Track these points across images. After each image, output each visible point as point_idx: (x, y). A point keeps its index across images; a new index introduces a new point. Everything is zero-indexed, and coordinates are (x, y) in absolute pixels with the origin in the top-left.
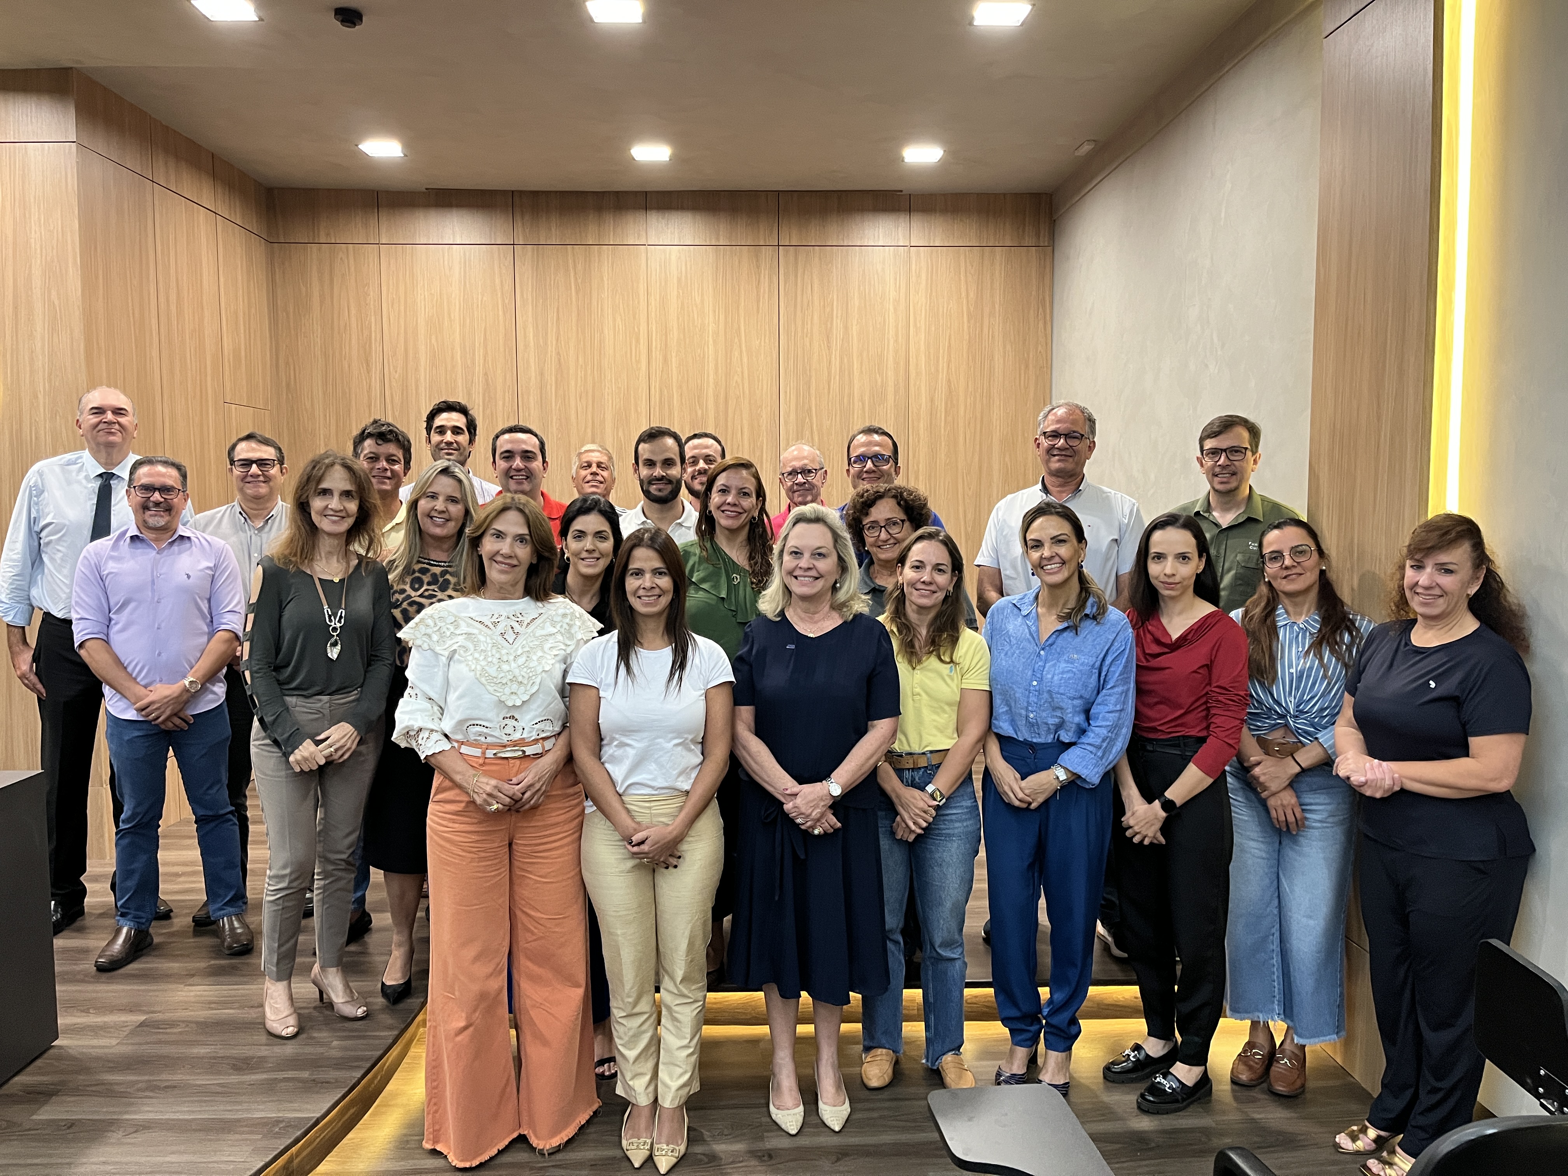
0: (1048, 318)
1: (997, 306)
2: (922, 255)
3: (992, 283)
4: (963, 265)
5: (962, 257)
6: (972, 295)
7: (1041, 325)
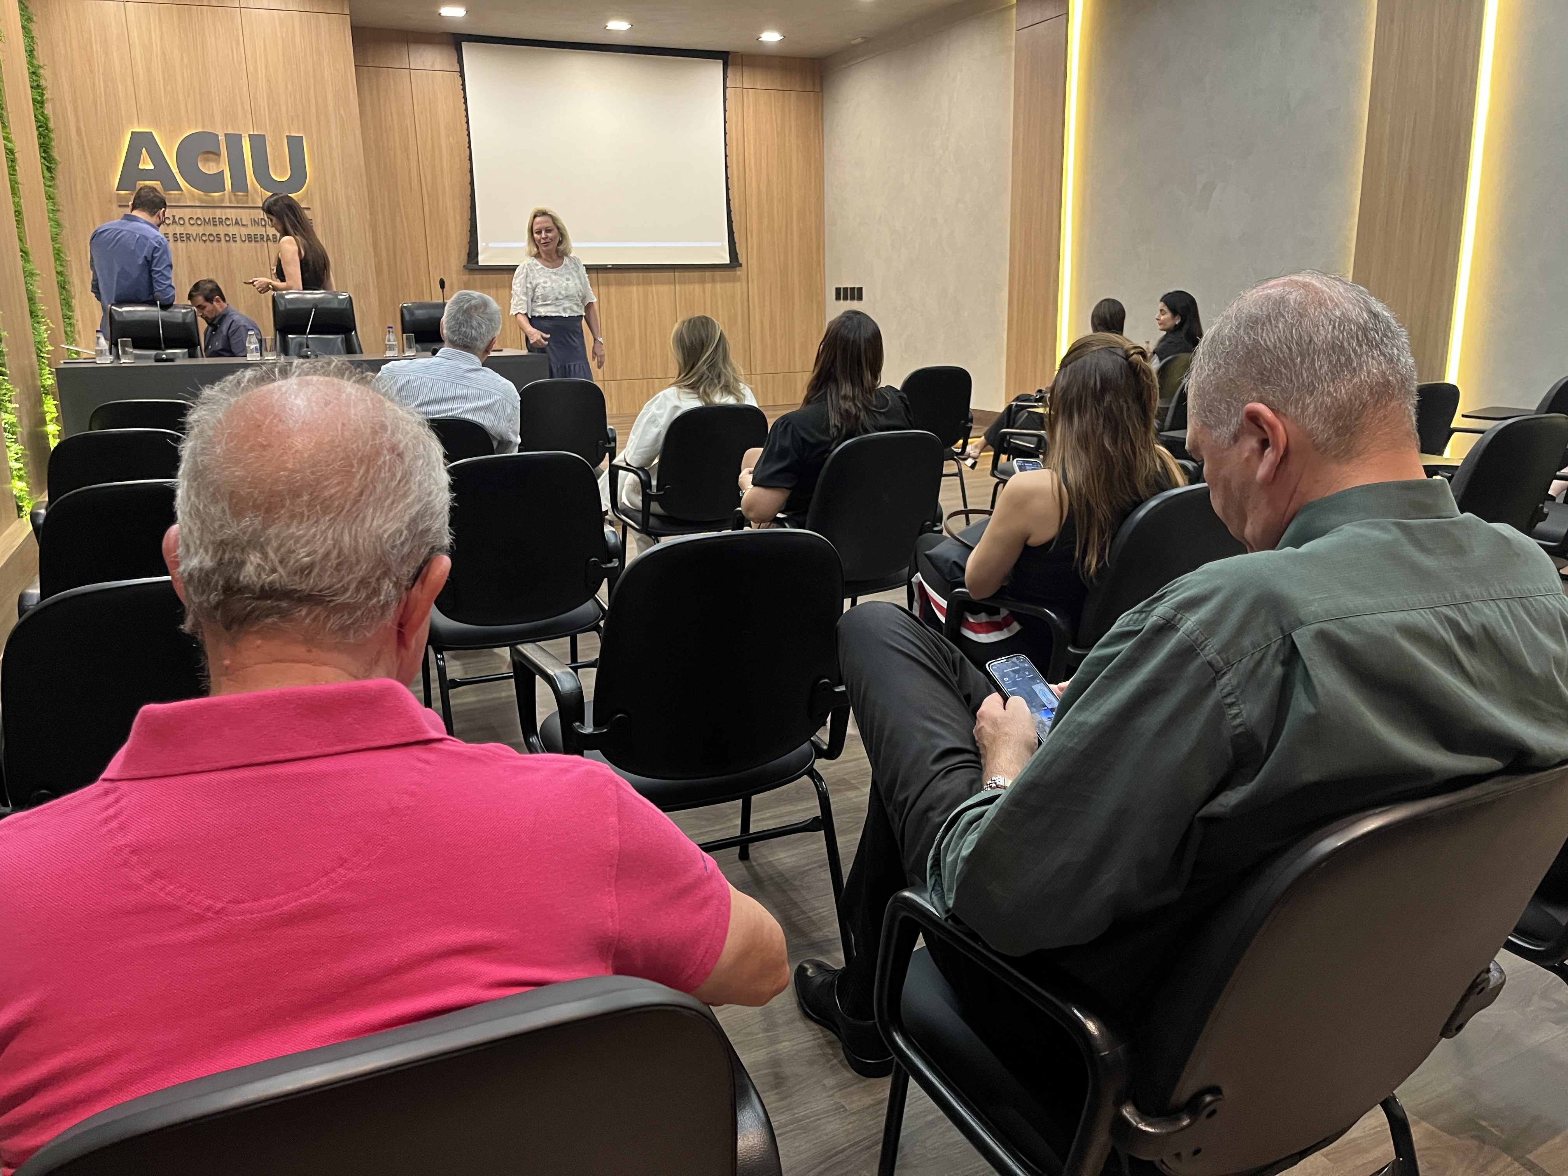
0: (821, 138)
1: (793, 129)
2: (750, 94)
3: (790, 112)
4: (773, 102)
5: (772, 96)
6: (779, 120)
7: (817, 142)
